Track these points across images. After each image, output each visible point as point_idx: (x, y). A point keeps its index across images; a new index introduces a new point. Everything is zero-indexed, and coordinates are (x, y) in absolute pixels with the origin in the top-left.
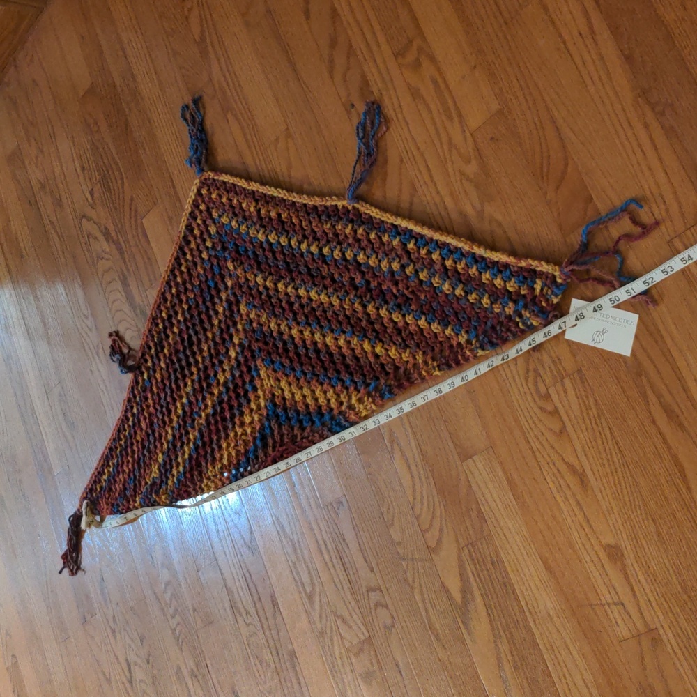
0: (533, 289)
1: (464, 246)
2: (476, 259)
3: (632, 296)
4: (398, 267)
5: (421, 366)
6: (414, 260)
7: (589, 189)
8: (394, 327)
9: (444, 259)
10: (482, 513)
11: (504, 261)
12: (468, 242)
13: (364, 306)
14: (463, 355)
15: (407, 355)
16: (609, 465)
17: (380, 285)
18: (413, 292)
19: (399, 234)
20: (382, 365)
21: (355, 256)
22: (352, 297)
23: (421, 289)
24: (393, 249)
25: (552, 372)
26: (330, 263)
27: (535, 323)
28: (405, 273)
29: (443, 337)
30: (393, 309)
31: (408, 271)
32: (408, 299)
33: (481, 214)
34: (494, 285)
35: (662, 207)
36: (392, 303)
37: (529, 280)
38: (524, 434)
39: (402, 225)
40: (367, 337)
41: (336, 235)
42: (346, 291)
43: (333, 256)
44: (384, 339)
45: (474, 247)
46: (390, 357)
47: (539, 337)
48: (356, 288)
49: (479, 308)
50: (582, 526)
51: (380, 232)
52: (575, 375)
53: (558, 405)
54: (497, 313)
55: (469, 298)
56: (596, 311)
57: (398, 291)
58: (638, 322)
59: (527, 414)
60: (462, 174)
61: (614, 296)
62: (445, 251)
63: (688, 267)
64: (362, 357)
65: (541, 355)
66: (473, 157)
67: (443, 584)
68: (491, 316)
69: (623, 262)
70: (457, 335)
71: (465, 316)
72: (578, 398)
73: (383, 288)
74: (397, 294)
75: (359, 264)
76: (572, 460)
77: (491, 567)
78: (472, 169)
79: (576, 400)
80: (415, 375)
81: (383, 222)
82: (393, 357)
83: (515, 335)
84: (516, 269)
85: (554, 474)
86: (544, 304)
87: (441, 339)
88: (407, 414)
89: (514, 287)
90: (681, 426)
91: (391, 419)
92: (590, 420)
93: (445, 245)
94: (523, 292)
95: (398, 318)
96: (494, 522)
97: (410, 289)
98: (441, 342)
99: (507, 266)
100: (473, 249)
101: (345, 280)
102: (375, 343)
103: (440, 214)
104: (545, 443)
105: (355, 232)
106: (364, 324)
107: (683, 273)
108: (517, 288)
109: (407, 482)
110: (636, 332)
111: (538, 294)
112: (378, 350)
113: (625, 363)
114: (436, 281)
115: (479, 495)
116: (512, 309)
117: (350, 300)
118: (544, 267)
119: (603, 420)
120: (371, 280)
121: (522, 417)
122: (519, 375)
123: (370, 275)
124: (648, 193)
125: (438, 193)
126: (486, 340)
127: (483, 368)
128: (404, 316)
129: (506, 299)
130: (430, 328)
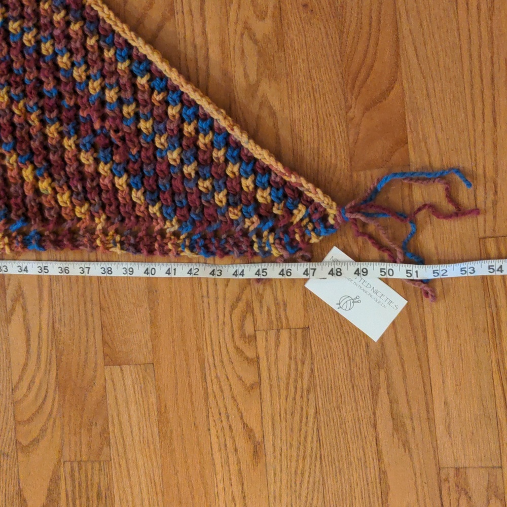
0: (291, 214)
1: (221, 120)
2: (228, 142)
3: (411, 278)
4: (114, 100)
5: (98, 232)
6: (140, 101)
7: (409, 130)
8: (77, 168)
9: (182, 120)
10: (109, 434)
11: (267, 163)
12: (229, 118)
13: (43, 123)
14: (162, 246)
15: (83, 211)
16: (298, 448)
17: (77, 107)
18: (123, 139)
19: (130, 57)
20: (41, 207)
21: (55, 54)
22: (31, 103)
23: (135, 140)
24: (115, 72)
25: (269, 314)
26: (13, 45)
27: (275, 253)
28: (121, 111)
29: (143, 212)
30: (84, 145)
31: (125, 110)
32: (111, 143)
33: (253, 89)
34: (240, 183)
35: (491, 196)
36: (87, 139)
37: (290, 200)
38: (203, 369)
39: (140, 50)
40: (32, 163)
41: (37, 13)
42: (24, 91)
43: (21, 38)
44: (56, 176)
45: (235, 128)
46: (56, 201)
47: (273, 271)
48: (41, 95)
49: (208, 202)
50: (233, 499)
51: (104, 41)
52: (299, 331)
53: (262, 355)
54: (232, 220)
55: (200, 183)
56: (358, 274)
57: (102, 127)
58: (403, 309)
59: (216, 348)
60: (247, 27)
61: (389, 267)
62: (190, 112)
63: (492, 277)
64: (16, 184)
65: (264, 290)
66: (270, 14)
67: (20, 490)
68: (220, 218)
69: (413, 234)
70: (165, 219)
71: (184, 201)
72: (291, 358)
73: (81, 113)
74: (99, 131)
75: (57, 68)
76: (254, 424)
77: (95, 497)
78: (263, 28)
79: (288, 359)
80: (85, 240)
81: (113, 31)
82: (61, 204)
83: (242, 253)
84: (278, 179)
85: (223, 428)
86: (297, 237)
87: (139, 214)
88: (51, 278)
89: (266, 199)
90: (406, 444)
91: (25, 273)
92: (296, 388)
93: (193, 104)
94: (275, 211)
95: (88, 160)
96: (121, 450)
97: (120, 134)
98: (137, 217)
99: (267, 170)
100: (232, 130)
101: (30, 77)
102: (42, 176)
103: (197, 62)
104: (226, 388)
105: (68, 23)
106: (35, 144)
107: (483, 282)
108: (269, 201)
109: (18, 356)
110: (397, 318)
111: (295, 222)
112: (44, 185)
113: (367, 346)
114: (160, 141)
115: (112, 412)
116: (256, 225)
117: (25, 105)
118: (318, 197)
119: (311, 396)
120: (67, 95)
121: (209, 348)
122: (225, 298)
123: (68, 88)
124: (480, 171)
125: (204, 33)
126: (201, 242)
127: (182, 271)
128: (97, 161)
129: (251, 209)
130: (130, 194)
